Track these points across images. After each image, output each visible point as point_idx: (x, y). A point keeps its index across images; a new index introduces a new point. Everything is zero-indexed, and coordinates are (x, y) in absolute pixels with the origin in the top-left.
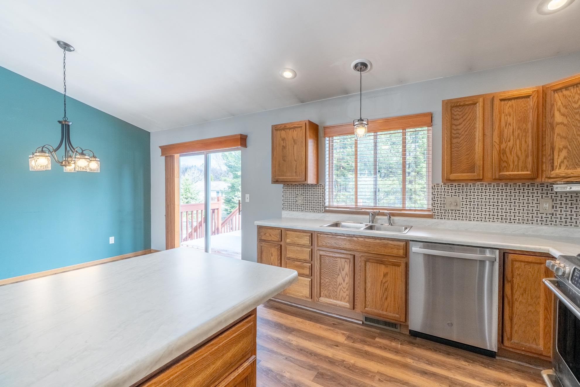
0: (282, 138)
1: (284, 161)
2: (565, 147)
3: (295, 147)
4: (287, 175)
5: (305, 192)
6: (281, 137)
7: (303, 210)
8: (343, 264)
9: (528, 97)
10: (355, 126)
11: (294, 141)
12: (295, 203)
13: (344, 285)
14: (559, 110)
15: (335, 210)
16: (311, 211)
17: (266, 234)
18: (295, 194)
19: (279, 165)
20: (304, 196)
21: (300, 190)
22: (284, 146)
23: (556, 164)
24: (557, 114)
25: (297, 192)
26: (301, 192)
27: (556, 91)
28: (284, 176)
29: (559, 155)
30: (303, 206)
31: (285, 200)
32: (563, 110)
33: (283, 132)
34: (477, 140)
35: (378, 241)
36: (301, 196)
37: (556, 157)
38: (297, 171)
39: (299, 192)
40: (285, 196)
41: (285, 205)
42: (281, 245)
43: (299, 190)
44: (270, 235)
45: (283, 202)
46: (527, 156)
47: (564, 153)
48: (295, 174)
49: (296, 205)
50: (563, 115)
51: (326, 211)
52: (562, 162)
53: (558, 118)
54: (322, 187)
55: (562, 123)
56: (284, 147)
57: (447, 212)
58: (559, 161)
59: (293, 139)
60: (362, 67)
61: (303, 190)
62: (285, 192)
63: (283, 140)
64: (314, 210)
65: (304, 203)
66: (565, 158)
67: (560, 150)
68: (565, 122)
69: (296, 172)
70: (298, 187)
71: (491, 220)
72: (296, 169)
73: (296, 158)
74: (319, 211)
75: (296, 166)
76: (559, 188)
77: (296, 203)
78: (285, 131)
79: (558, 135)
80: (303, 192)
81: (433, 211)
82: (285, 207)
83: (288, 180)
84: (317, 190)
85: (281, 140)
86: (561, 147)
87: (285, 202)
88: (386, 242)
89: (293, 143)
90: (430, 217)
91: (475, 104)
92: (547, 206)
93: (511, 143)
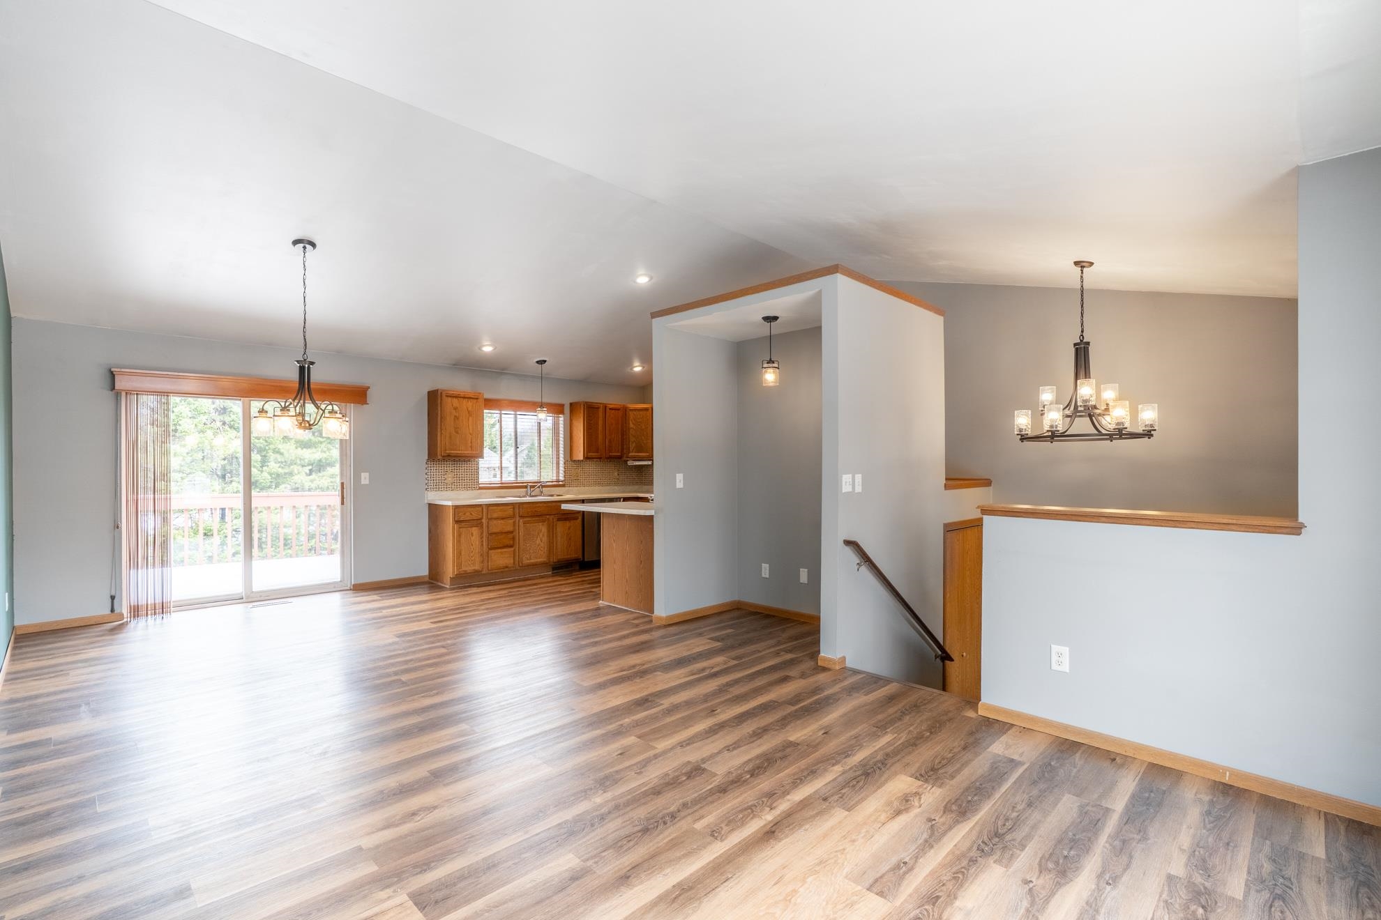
0: (454, 406)
1: (457, 433)
2: (635, 441)
3: (470, 418)
4: (460, 449)
5: (456, 468)
7: (455, 489)
8: (541, 527)
9: (619, 410)
11: (469, 412)
12: (443, 481)
13: (542, 545)
15: (489, 487)
16: (463, 489)
17: (465, 513)
18: (443, 471)
19: (450, 437)
20: (456, 473)
21: (451, 466)
22: (456, 416)
24: (631, 422)
25: (445, 468)
26: (451, 468)
27: (631, 410)
28: (456, 450)
30: (454, 484)
31: (429, 479)
33: (455, 400)
34: (600, 432)
36: (452, 473)
37: (631, 446)
38: (473, 446)
39: (448, 468)
40: (429, 474)
41: (429, 484)
42: (482, 523)
43: (449, 465)
44: (471, 514)
45: (427, 481)
46: (618, 445)
47: (634, 445)
49: (446, 484)
51: (480, 488)
52: (634, 449)
53: (631, 425)
54: (476, 463)
56: (456, 418)
57: (572, 481)
58: (632, 448)
59: (467, 410)
60: (542, 362)
61: (454, 465)
62: (429, 468)
63: (455, 409)
64: (467, 488)
65: (456, 481)
66: (635, 447)
67: (632, 442)
68: (635, 428)
69: (471, 447)
72: (471, 443)
73: (471, 432)
74: (473, 489)
75: (471, 439)
76: (630, 463)
77: (446, 481)
80: (454, 468)
81: (565, 482)
82: (429, 487)
84: (471, 465)
85: (453, 409)
89: (468, 415)
90: (563, 486)
91: (598, 408)
92: (616, 474)
93: (613, 436)
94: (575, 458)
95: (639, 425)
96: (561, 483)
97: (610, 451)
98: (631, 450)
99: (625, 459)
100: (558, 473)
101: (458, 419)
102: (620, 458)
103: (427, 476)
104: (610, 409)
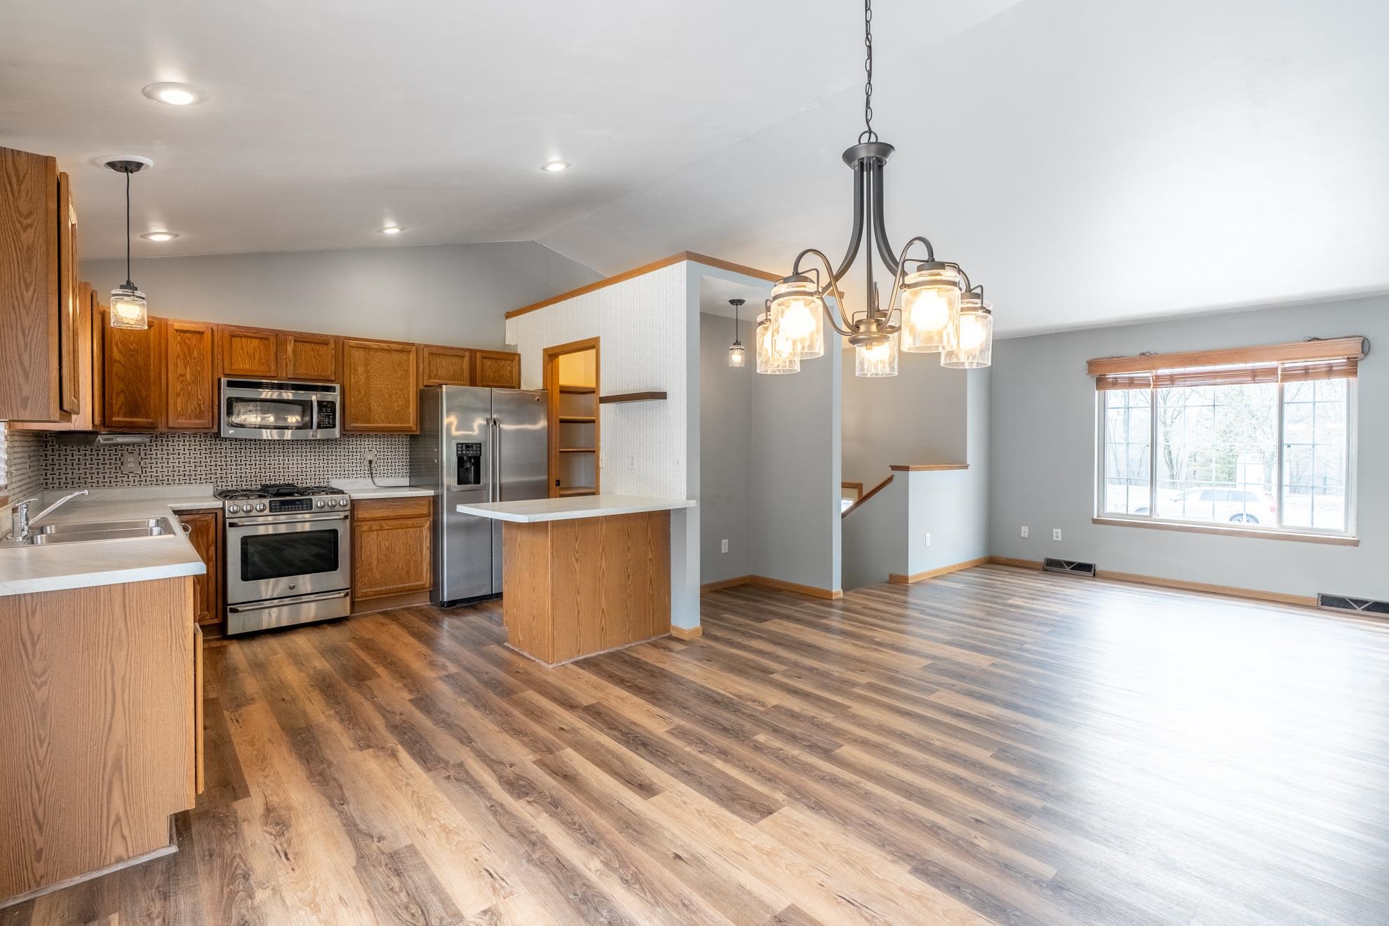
2: (123, 392)
23: (114, 410)
37: (114, 401)
47: (122, 398)
50: (120, 352)
52: (120, 408)
53: (116, 355)
55: (119, 362)
66: (123, 404)
67: (118, 394)
68: (123, 362)
95: (133, 356)
98: (116, 409)
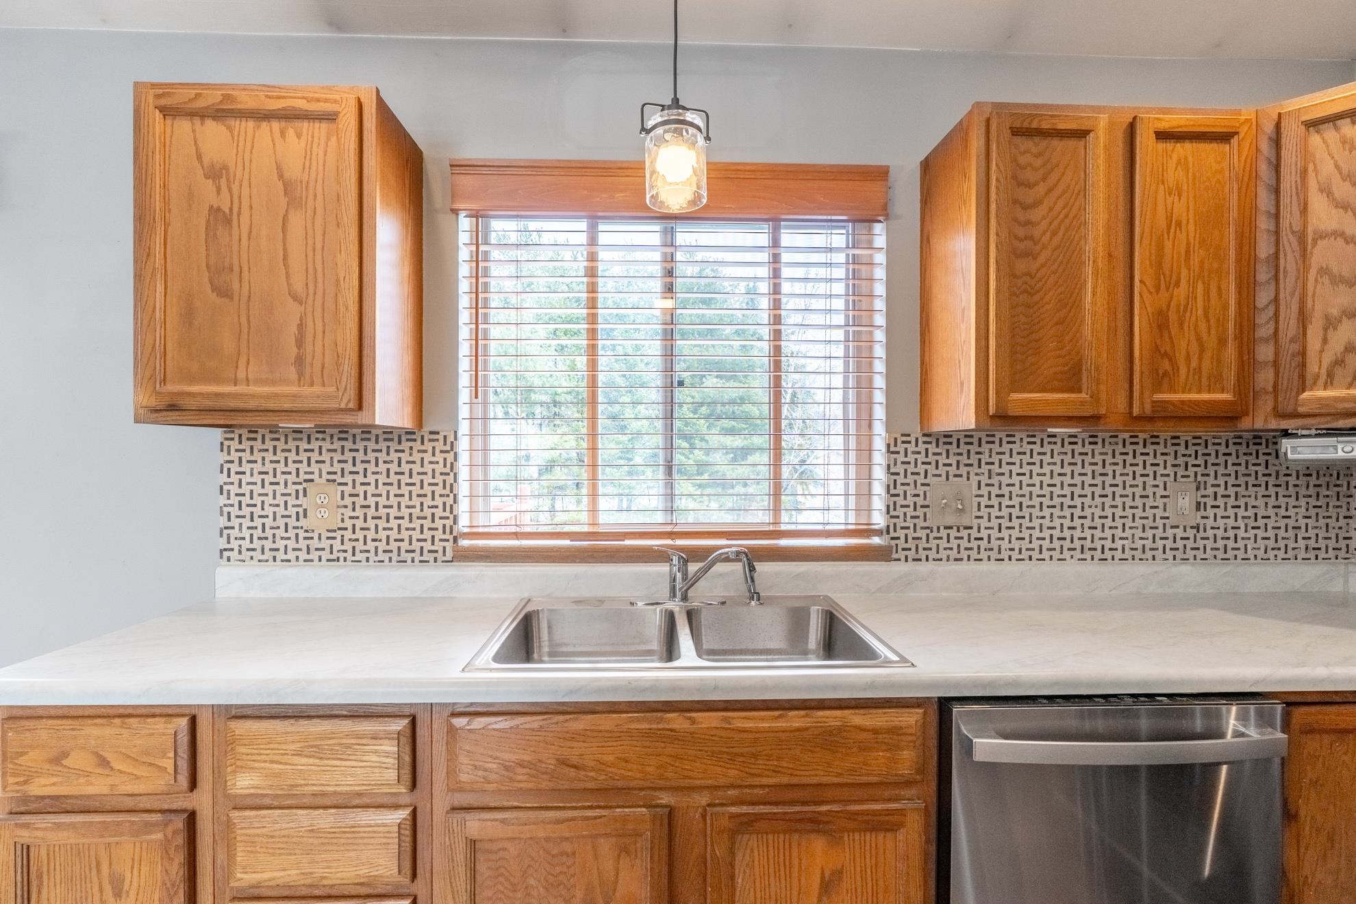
0: (206, 161)
1: (224, 292)
3: (297, 221)
4: (241, 374)
5: (349, 467)
6: (199, 157)
7: (342, 555)
8: (608, 865)
9: (1224, 137)
10: (648, 131)
11: (288, 188)
12: (292, 522)
14: (1326, 191)
15: (504, 549)
16: (386, 557)
17: (65, 755)
18: (292, 478)
19: (188, 314)
20: (348, 489)
21: (326, 456)
22: (219, 209)
23: (1313, 368)
24: (1318, 203)
25: (303, 467)
26: (326, 468)
27: (1315, 124)
28: (217, 380)
29: (1325, 341)
30: (338, 534)
31: (235, 511)
32: (1342, 190)
33: (212, 130)
34: (1089, 270)
35: (796, 720)
36: (332, 487)
37: (1314, 342)
38: (308, 359)
39: (315, 467)
40: (234, 489)
41: (234, 533)
42: (192, 818)
43: (315, 456)
44: (104, 763)
45: (223, 521)
46: (1222, 342)
47: (1345, 334)
48: (293, 369)
49: (302, 534)
50: (1343, 206)
51: (464, 556)
52: (1339, 362)
53: (1322, 215)
54: (439, 446)
55: (1338, 234)
56: (220, 218)
57: (935, 534)
58: (1327, 358)
59: (281, 176)
61: (337, 457)
62: (234, 468)
63: (216, 173)
64: (397, 553)
65: (348, 523)
67: (1330, 324)
68: (1350, 230)
69: (299, 361)
70: (315, 445)
71: (1056, 554)
72: (300, 343)
73: (298, 286)
74: (425, 557)
75: (301, 326)
76: (1300, 449)
77: (303, 522)
78: (228, 128)
79: (1323, 271)
80: (337, 467)
81: (893, 534)
82: (235, 544)
83: (252, 404)
84: (417, 457)
85: (200, 172)
86: (1335, 312)
87: (235, 522)
88: (831, 718)
89: (284, 201)
90: (882, 555)
91: (1082, 134)
92: (1185, 502)
93: (1181, 292)
94: (941, 424)
96: (876, 540)
97: (1160, 380)
99: (1262, 419)
100: (864, 494)
101: (228, 221)
102: (1227, 417)
103: (223, 500)
104: (1162, 136)
